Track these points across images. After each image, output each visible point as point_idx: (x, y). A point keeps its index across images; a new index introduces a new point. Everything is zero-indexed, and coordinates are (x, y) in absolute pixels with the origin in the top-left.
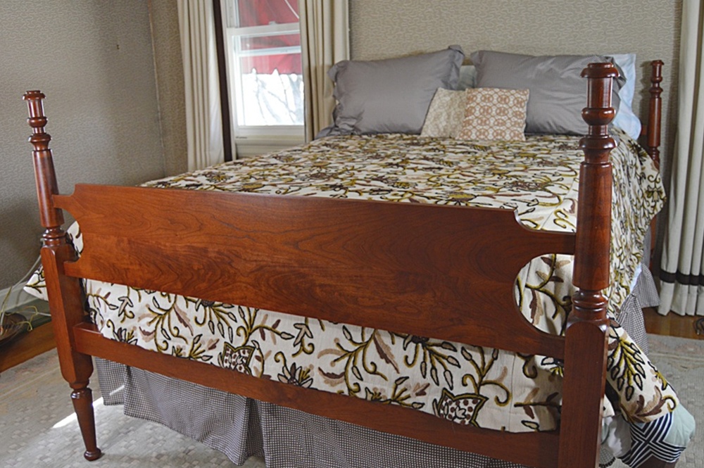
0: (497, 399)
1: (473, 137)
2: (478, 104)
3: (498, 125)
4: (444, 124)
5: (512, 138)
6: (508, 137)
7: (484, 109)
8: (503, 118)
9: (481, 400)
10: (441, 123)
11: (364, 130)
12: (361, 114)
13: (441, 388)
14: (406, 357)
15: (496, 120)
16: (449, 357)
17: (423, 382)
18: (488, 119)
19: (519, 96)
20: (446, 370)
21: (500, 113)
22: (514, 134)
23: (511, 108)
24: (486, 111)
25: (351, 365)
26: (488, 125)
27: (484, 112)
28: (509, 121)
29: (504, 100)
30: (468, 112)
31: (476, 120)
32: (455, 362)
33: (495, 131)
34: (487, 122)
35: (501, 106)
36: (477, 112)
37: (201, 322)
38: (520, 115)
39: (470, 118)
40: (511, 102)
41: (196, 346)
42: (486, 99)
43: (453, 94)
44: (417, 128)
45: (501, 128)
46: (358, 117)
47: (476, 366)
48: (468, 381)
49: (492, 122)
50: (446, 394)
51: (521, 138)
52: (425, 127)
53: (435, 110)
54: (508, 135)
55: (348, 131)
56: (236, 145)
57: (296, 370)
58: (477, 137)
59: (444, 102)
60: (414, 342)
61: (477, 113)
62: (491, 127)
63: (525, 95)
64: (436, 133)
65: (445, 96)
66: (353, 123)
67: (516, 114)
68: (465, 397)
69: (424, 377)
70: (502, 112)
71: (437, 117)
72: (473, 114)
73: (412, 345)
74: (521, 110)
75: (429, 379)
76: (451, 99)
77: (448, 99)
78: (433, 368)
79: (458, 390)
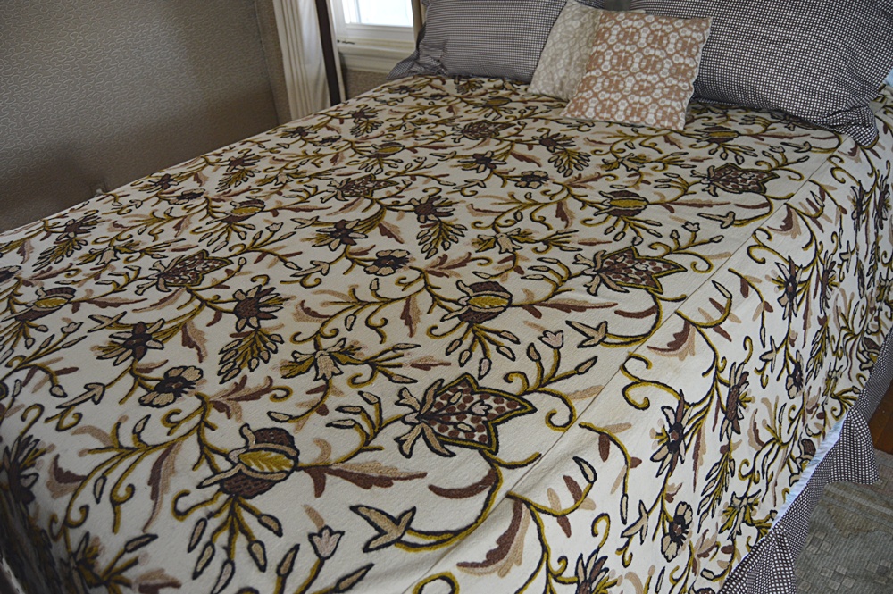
1: (590, 114)
2: (610, 47)
3: (636, 93)
4: (562, 73)
5: (658, 122)
6: (650, 120)
7: (620, 58)
8: (650, 78)
10: (557, 70)
11: (451, 69)
15: (637, 82)
18: (623, 79)
19: (689, 33)
21: (647, 67)
22: (664, 113)
23: (669, 56)
24: (622, 61)
26: (620, 91)
27: (618, 64)
28: (661, 85)
29: (658, 40)
30: (592, 62)
31: (600, 80)
33: (630, 105)
34: (621, 86)
35: (652, 52)
36: (607, 63)
38: (684, 74)
39: (593, 73)
40: (671, 46)
42: (628, 37)
43: (586, 16)
44: (527, 73)
45: (643, 100)
46: (443, 47)
49: (629, 85)
51: (675, 124)
52: (536, 74)
53: (554, 44)
54: (651, 116)
55: (434, 68)
56: (340, 54)
58: (597, 114)
59: (570, 29)
61: (606, 66)
62: (625, 97)
63: (702, 31)
64: (549, 88)
65: (573, 18)
66: (438, 56)
67: (678, 71)
70: (651, 65)
71: (554, 60)
72: (599, 67)
74: (688, 61)
76: (582, 25)
77: (576, 24)
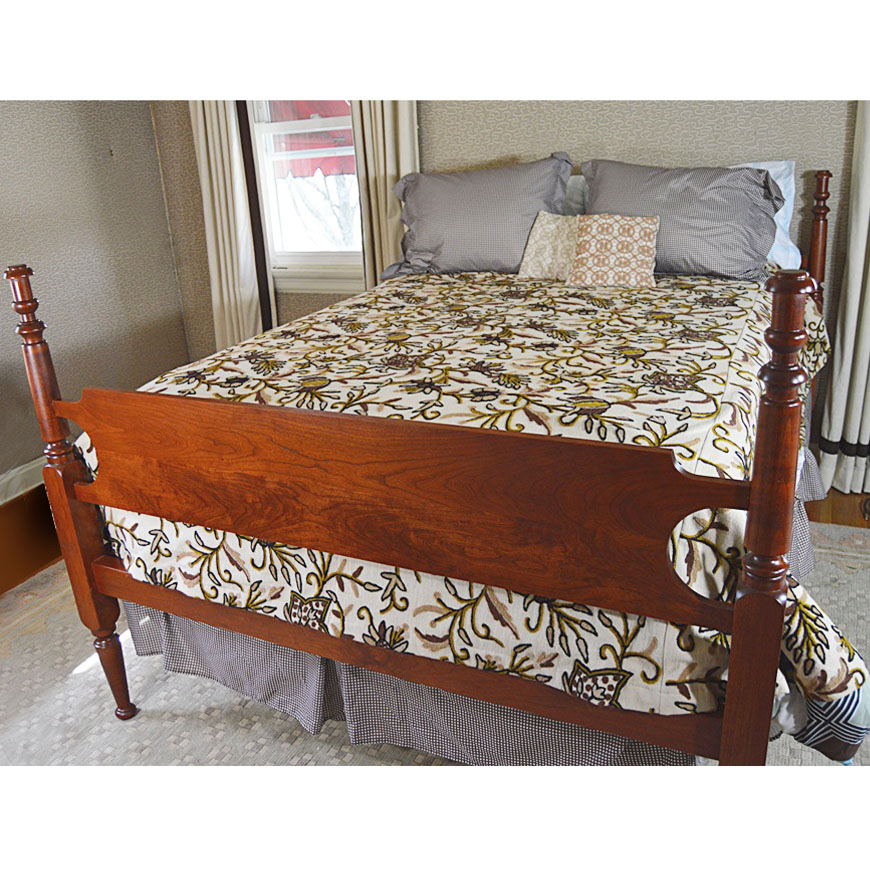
0: (644, 675)
1: (589, 282)
2: (594, 237)
3: (619, 266)
4: (549, 261)
5: (638, 283)
6: (633, 282)
7: (602, 244)
8: (626, 255)
9: (624, 676)
10: (544, 260)
11: (443, 267)
12: (439, 247)
13: (572, 659)
14: (528, 620)
15: (618, 259)
16: (583, 621)
17: (549, 651)
18: (607, 257)
19: (647, 225)
20: (579, 637)
21: (622, 248)
22: (642, 277)
23: (636, 241)
24: (604, 246)
25: (457, 626)
26: (607, 265)
27: (601, 248)
28: (634, 260)
29: (626, 231)
30: (581, 248)
31: (591, 259)
32: (590, 629)
33: (616, 274)
34: (606, 262)
35: (624, 239)
36: (593, 248)
37: (260, 565)
38: (648, 252)
39: (584, 255)
40: (637, 234)
41: (254, 594)
42: (603, 229)
43: (559, 221)
44: (513, 266)
45: (625, 270)
46: (436, 251)
47: (618, 634)
48: (608, 652)
49: (612, 261)
50: (579, 667)
51: (650, 284)
52: (523, 264)
53: (536, 242)
54: (633, 280)
55: (423, 268)
56: (274, 278)
57: (386, 630)
58: (594, 281)
59: (548, 231)
60: (537, 602)
61: (593, 250)
62: (611, 269)
63: (655, 224)
64: (538, 273)
65: (548, 223)
66: (429, 257)
67: (643, 250)
68: (605, 673)
69: (551, 645)
70: (625, 247)
71: (540, 252)
72: (588, 251)
73: (535, 606)
74: (649, 244)
75: (557, 648)
76: (558, 227)
77: (553, 226)
78: (563, 634)
79: (595, 664)
